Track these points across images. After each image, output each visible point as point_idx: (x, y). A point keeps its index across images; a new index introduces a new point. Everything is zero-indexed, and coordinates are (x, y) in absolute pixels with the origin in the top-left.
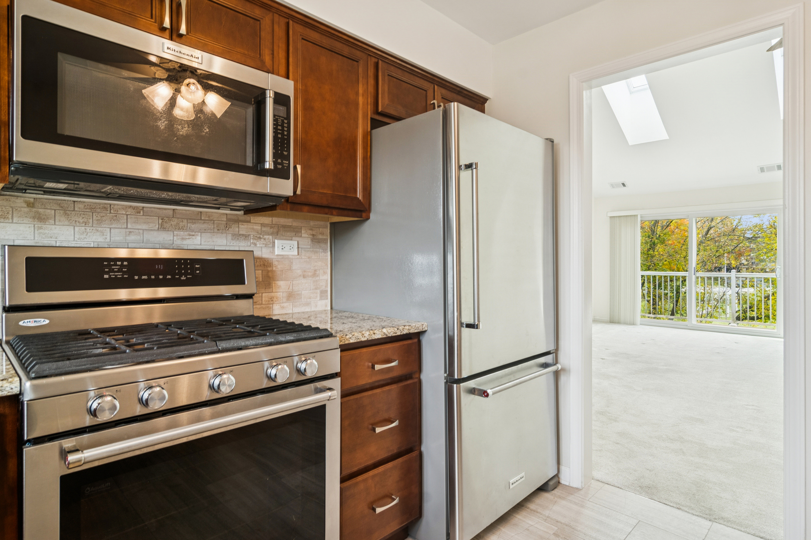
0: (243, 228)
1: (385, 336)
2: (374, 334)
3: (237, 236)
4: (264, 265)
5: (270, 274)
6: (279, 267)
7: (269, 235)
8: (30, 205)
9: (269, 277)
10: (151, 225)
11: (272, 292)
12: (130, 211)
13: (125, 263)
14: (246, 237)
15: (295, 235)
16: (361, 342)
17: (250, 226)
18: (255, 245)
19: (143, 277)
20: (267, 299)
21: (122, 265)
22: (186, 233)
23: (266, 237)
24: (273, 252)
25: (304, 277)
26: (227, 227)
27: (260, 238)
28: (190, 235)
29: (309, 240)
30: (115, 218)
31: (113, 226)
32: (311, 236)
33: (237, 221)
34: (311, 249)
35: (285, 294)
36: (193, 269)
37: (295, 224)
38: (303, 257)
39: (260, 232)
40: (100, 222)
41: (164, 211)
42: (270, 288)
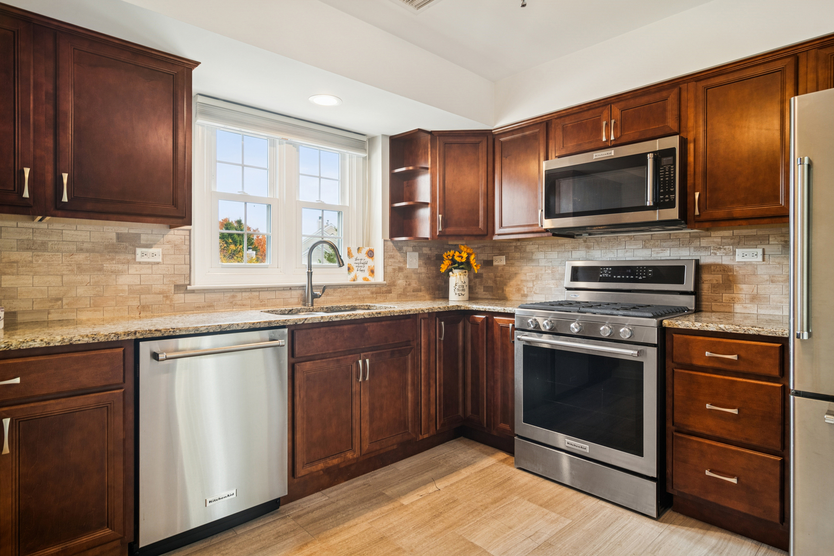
0: (704, 242)
1: (720, 331)
2: (707, 326)
3: (699, 248)
4: (724, 270)
5: (731, 278)
6: (740, 272)
7: (729, 245)
8: (585, 241)
9: (730, 281)
10: (638, 246)
11: (733, 293)
12: (627, 239)
13: (610, 269)
14: (706, 248)
15: (761, 244)
16: (691, 329)
17: (710, 239)
18: (715, 254)
19: (618, 277)
20: (728, 299)
21: (609, 270)
22: (660, 249)
23: (727, 247)
24: (734, 259)
25: (772, 282)
26: (690, 242)
27: (720, 248)
28: (662, 250)
29: (780, 247)
30: (619, 244)
31: (619, 248)
32: (783, 243)
33: (699, 237)
34: (783, 256)
35: (747, 296)
36: (647, 273)
37: (760, 233)
38: (771, 263)
39: (720, 243)
40: (612, 246)
41: (646, 236)
42: (730, 290)
